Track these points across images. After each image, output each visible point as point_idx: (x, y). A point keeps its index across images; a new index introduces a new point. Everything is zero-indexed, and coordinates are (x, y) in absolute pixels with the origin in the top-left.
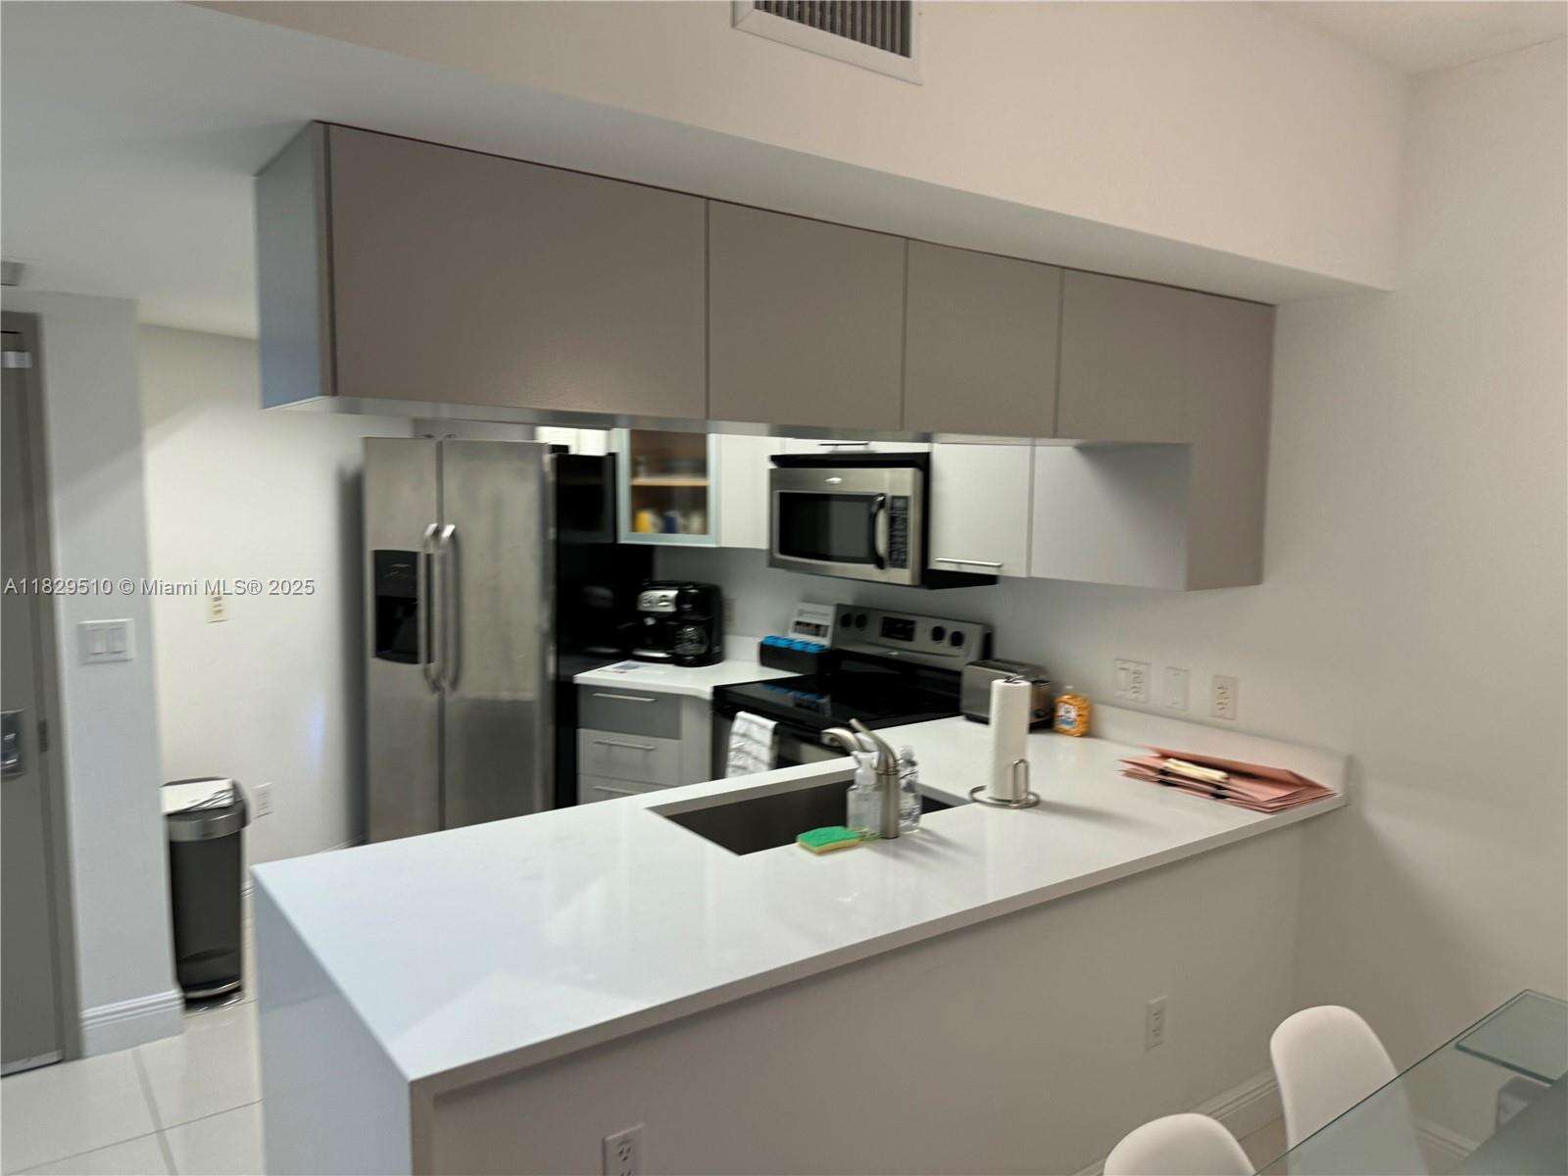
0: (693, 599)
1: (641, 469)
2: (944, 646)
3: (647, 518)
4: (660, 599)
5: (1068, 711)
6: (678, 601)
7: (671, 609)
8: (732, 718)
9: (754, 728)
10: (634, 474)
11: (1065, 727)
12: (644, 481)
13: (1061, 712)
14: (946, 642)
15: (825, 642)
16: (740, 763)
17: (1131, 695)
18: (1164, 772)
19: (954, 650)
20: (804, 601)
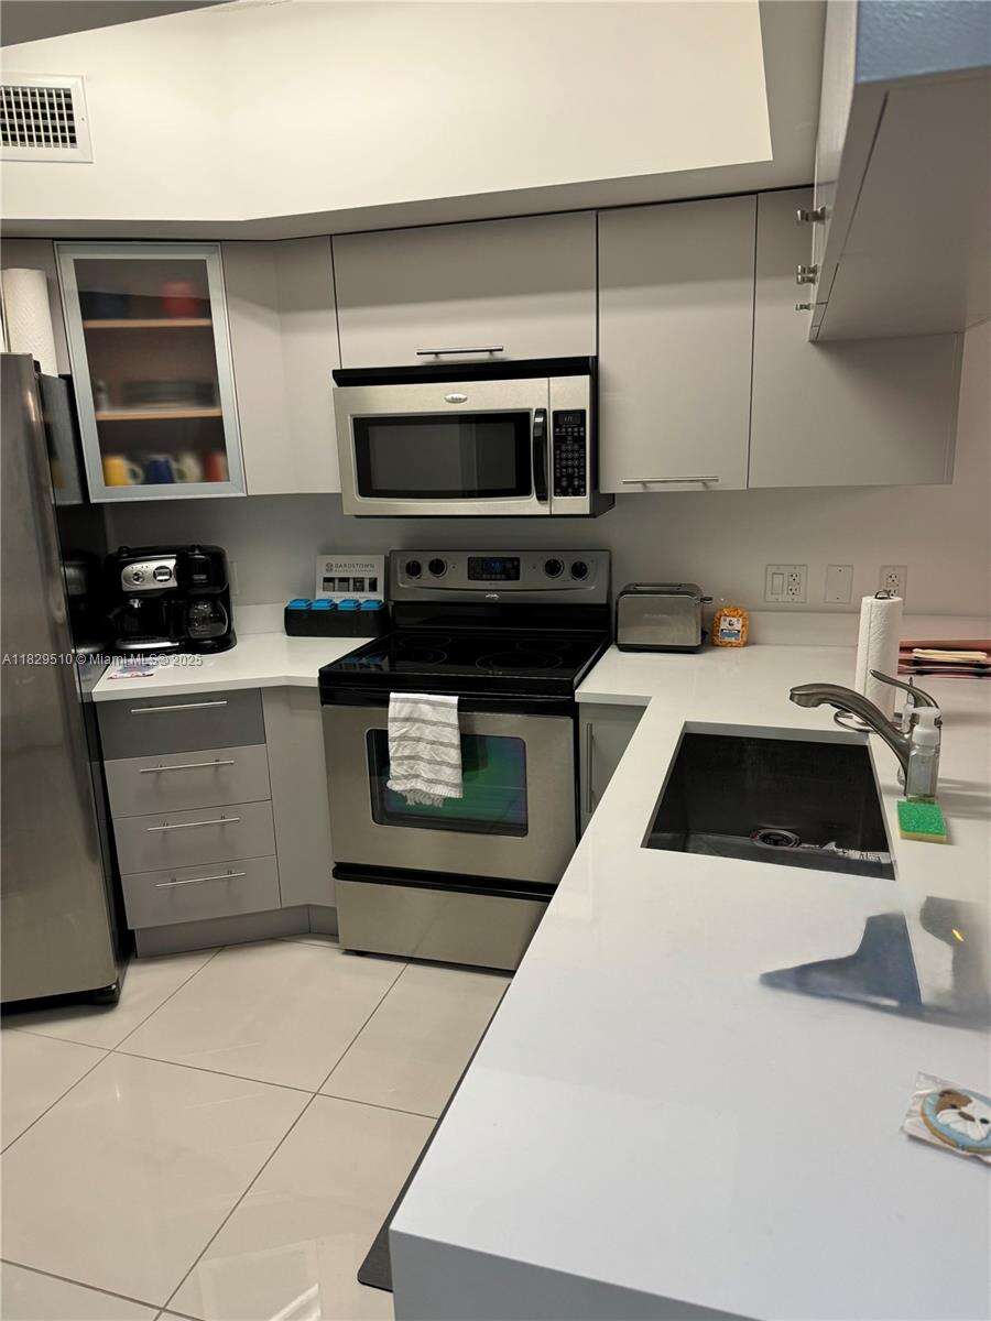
0: (202, 567)
1: (103, 397)
2: (565, 577)
3: (119, 465)
4: (152, 572)
5: (731, 624)
6: (181, 572)
7: (173, 583)
8: (386, 703)
9: (426, 708)
10: (97, 406)
11: (727, 639)
12: (109, 414)
13: (724, 625)
14: (566, 573)
15: (379, 596)
16: (407, 753)
17: (785, 597)
18: (917, 662)
19: (579, 582)
20: (324, 553)
